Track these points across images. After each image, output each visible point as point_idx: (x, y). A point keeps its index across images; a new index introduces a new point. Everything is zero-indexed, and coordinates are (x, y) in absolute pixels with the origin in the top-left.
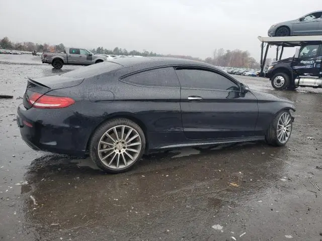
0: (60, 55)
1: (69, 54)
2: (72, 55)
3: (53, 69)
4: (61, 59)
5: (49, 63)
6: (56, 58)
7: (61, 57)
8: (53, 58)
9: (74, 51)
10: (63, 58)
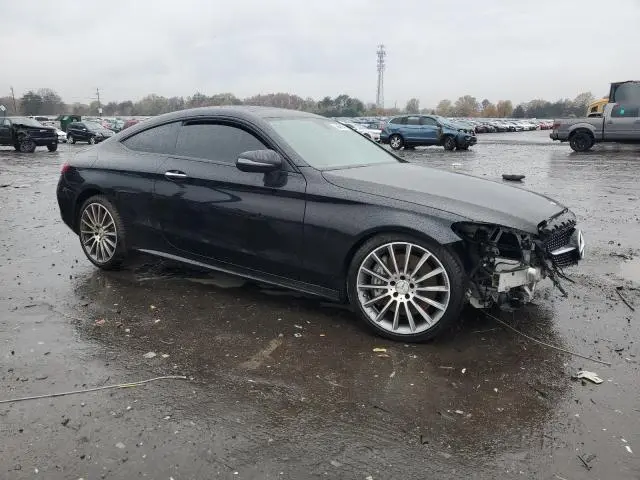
0: (586, 123)
1: (609, 118)
2: (616, 120)
3: (572, 154)
4: (588, 132)
5: (563, 140)
6: (578, 129)
7: (586, 126)
8: (572, 128)
9: (622, 112)
10: (592, 128)
